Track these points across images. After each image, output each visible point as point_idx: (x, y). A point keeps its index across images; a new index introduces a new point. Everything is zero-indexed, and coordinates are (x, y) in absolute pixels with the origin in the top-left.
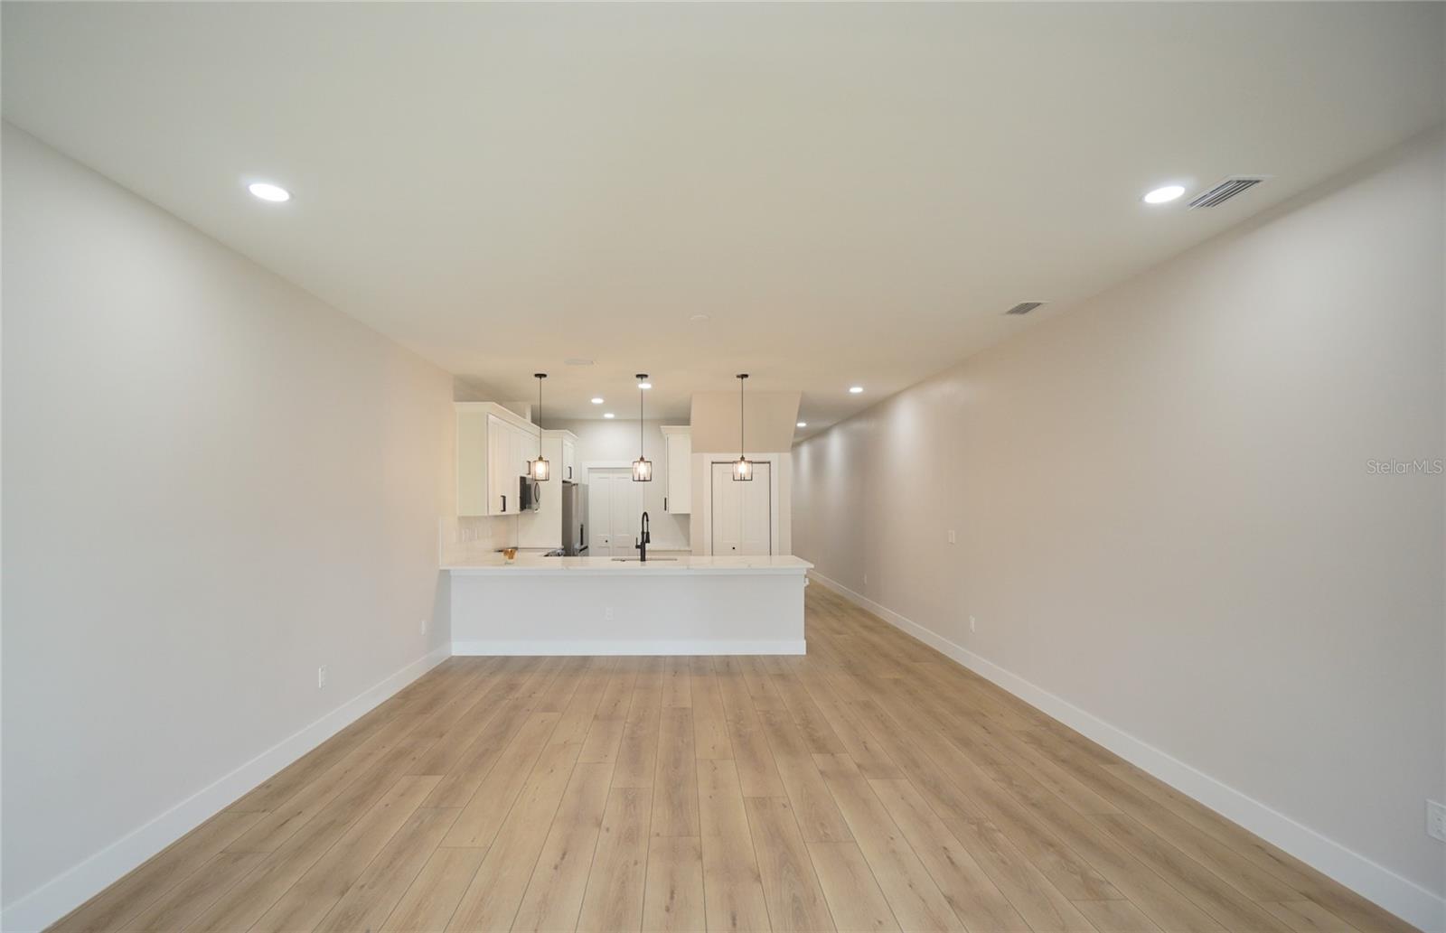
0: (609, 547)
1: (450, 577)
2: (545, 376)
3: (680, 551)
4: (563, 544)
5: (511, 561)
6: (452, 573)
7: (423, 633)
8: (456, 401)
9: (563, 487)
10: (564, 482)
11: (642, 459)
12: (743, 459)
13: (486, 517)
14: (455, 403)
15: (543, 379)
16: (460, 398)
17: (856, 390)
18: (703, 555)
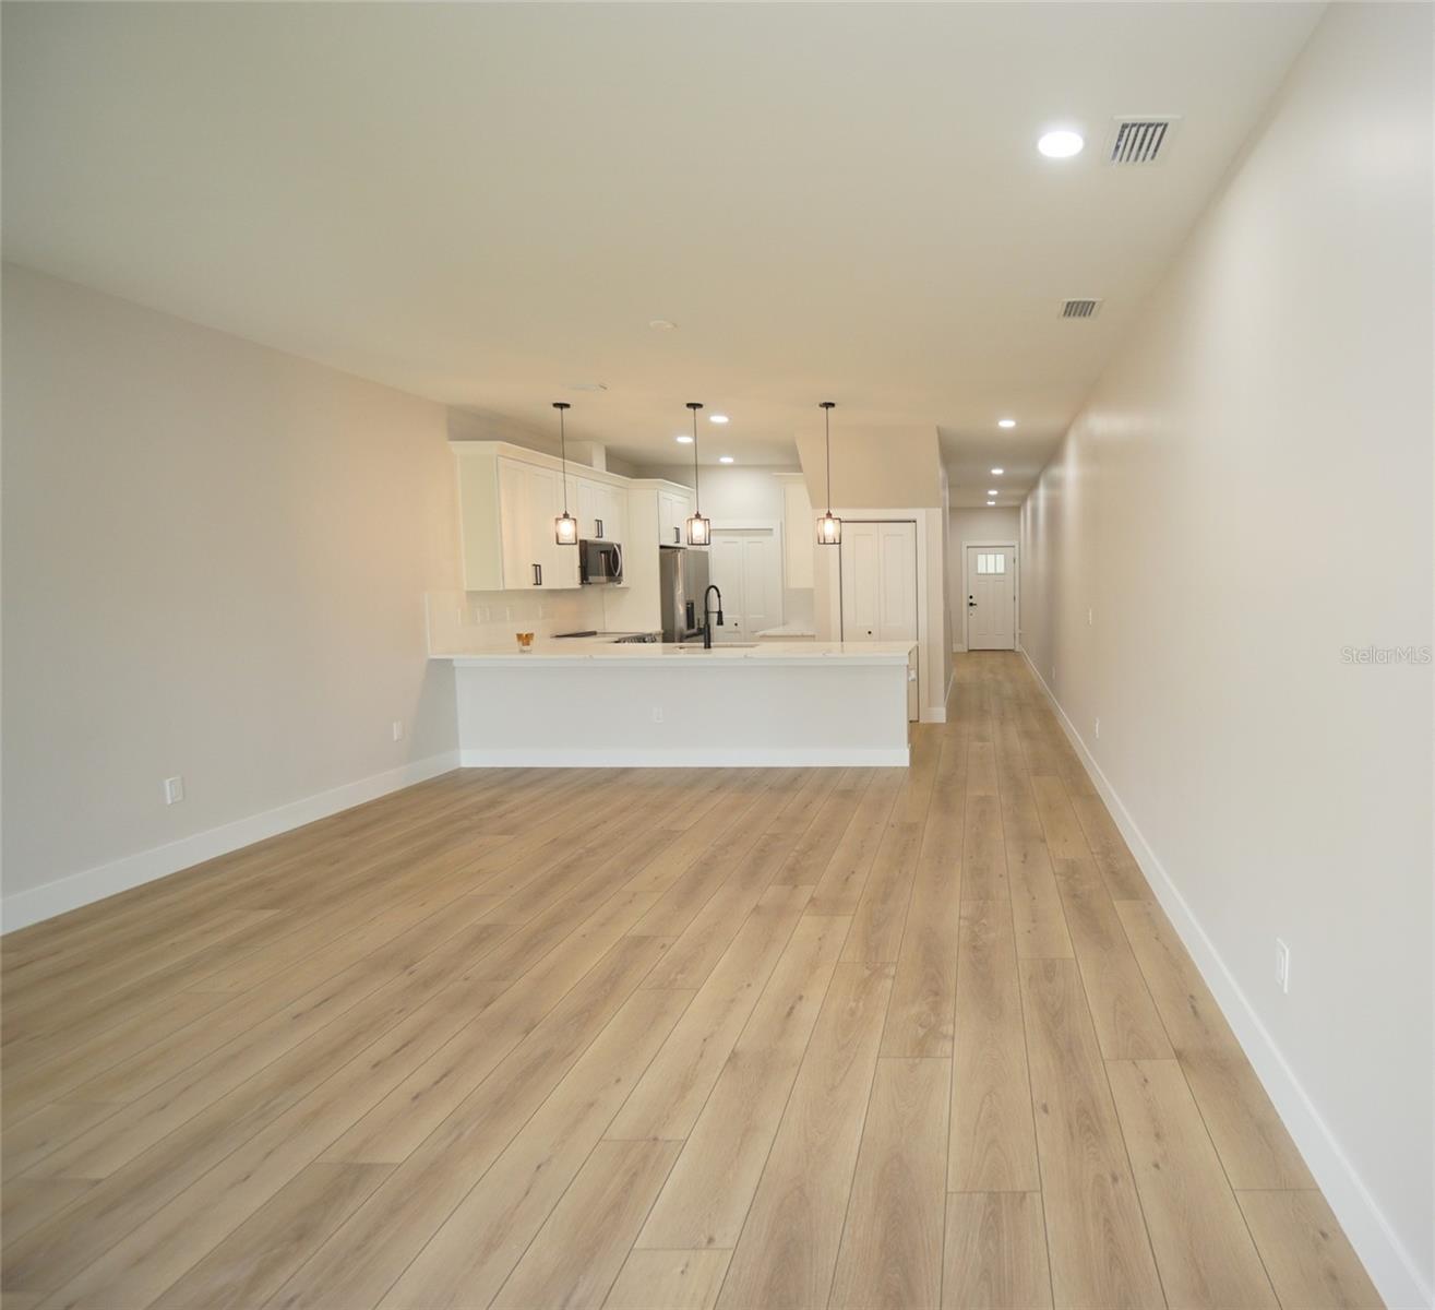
0: (739, 632)
1: (454, 668)
2: (567, 406)
3: (803, 636)
4: (663, 628)
5: (525, 648)
6: (455, 664)
7: (395, 738)
8: (451, 440)
9: (661, 555)
10: (662, 547)
11: (698, 516)
12: (829, 515)
13: (502, 592)
14: (451, 443)
15: (565, 410)
16: (458, 434)
17: (1007, 424)
18: (830, 641)
